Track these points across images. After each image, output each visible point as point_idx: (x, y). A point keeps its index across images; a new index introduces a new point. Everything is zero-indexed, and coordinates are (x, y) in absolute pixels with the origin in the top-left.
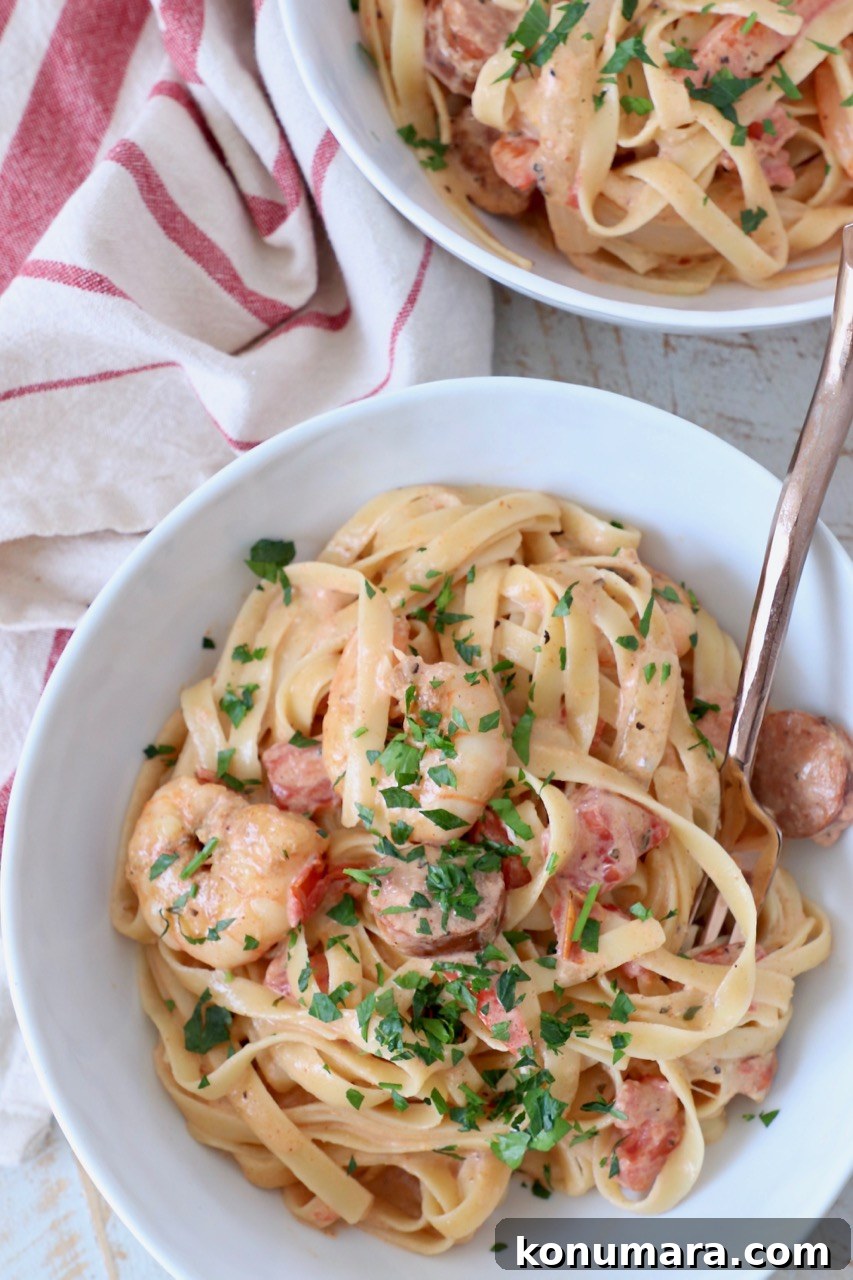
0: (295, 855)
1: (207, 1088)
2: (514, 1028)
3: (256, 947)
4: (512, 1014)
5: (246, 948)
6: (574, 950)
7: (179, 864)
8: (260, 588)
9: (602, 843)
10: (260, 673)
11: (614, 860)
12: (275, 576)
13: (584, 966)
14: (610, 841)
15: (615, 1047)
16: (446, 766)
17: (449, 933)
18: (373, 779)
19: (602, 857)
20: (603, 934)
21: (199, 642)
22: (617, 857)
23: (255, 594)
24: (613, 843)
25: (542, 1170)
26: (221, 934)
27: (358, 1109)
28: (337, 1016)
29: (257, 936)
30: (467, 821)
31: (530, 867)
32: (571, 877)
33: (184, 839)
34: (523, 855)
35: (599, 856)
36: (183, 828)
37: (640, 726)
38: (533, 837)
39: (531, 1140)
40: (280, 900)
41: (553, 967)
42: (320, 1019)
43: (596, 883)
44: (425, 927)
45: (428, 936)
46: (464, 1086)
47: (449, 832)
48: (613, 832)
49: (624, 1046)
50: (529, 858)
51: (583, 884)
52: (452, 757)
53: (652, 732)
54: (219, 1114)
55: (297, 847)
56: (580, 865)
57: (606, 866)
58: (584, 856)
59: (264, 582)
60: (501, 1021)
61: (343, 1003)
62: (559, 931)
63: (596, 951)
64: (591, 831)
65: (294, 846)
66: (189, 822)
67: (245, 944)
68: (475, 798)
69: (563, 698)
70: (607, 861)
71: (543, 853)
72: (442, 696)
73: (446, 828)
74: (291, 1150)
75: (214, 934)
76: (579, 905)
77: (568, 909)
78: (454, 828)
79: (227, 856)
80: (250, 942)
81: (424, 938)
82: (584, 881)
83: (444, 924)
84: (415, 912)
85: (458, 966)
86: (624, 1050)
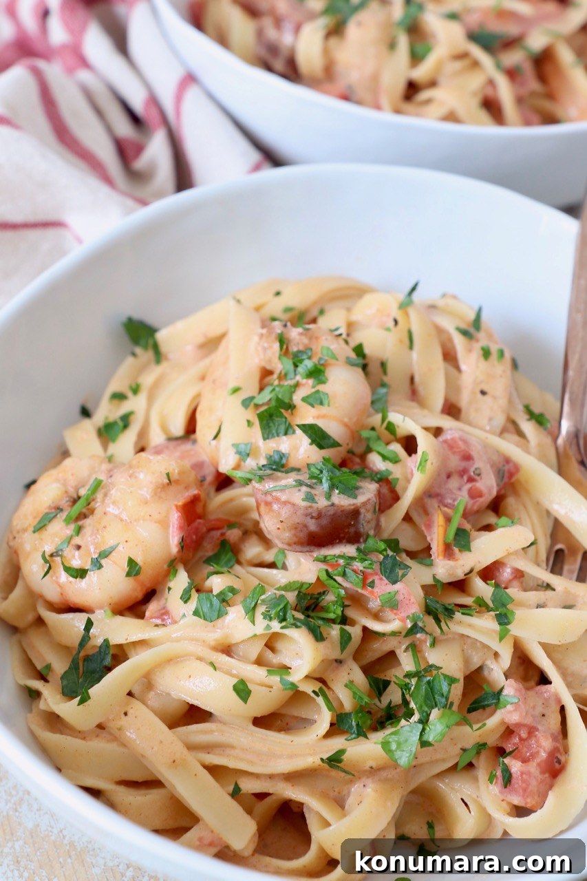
0: (177, 482)
1: (88, 702)
2: (401, 597)
3: (138, 573)
4: (398, 586)
5: (128, 575)
6: (448, 551)
7: (64, 515)
8: (134, 355)
9: (464, 464)
10: (136, 404)
11: (477, 477)
12: (147, 343)
13: (460, 562)
14: (471, 462)
15: (500, 624)
16: (318, 391)
17: (333, 505)
18: (248, 421)
19: (465, 478)
20: (473, 540)
21: (77, 410)
22: (479, 475)
23: (130, 360)
24: (474, 463)
25: (425, 827)
26: (103, 562)
27: (246, 703)
28: (221, 614)
29: (139, 560)
30: (340, 442)
31: (398, 488)
32: (437, 495)
33: (67, 499)
34: (390, 478)
35: (462, 476)
36: (66, 492)
37: (483, 393)
38: (400, 460)
39: (423, 730)
40: (164, 524)
41: (431, 565)
42: (205, 619)
43: (462, 499)
44: (310, 498)
45: (314, 505)
46: (350, 685)
47: (323, 451)
48: (474, 454)
49: (509, 623)
50: (398, 479)
51: (449, 501)
52: (324, 382)
53: (495, 398)
54: (98, 745)
55: (179, 473)
56: (446, 483)
57: (469, 485)
58: (449, 476)
59: (138, 350)
60: (388, 591)
61: (227, 603)
62: (432, 540)
63: (470, 550)
64: (454, 453)
65: (176, 471)
66: (72, 487)
67: (127, 569)
68: (346, 420)
69: (412, 379)
70: (471, 480)
71: (409, 476)
72: (310, 339)
73: (321, 447)
74: (174, 761)
75: (97, 565)
76: (448, 520)
77: (439, 520)
78: (328, 448)
79: (113, 492)
80: (133, 568)
81: (311, 507)
82: (451, 498)
83: (329, 496)
84: (299, 488)
85: (340, 557)
86: (509, 627)
